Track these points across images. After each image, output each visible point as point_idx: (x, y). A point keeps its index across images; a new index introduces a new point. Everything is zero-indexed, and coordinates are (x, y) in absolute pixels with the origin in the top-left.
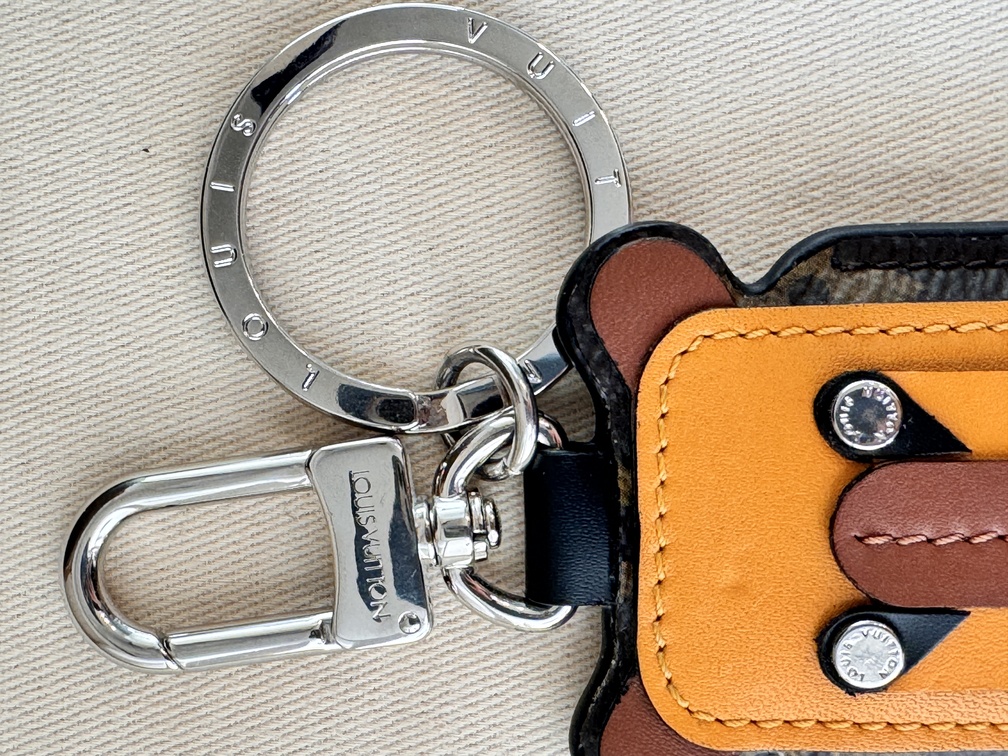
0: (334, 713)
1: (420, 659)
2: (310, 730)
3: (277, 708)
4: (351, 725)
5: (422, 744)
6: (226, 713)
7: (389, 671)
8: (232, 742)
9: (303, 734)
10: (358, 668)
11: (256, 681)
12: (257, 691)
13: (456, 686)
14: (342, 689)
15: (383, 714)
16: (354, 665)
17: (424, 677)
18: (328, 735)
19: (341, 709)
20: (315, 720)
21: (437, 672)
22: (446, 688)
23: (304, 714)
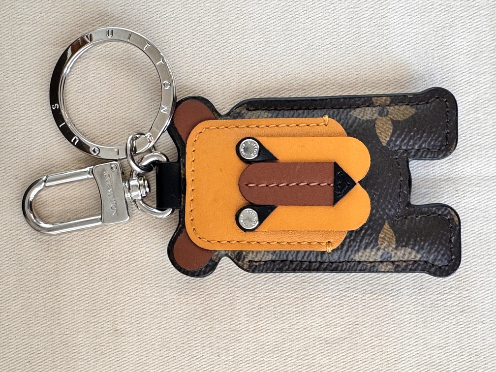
0: (138, 288)
1: (163, 270)
2: (131, 294)
3: (121, 288)
4: (143, 292)
5: (165, 295)
6: (107, 290)
7: (154, 274)
8: (108, 299)
9: (129, 295)
10: (145, 274)
11: (115, 280)
12: (115, 283)
13: (174, 278)
14: (140, 281)
15: (153, 288)
16: (143, 273)
17: (165, 276)
18: (137, 295)
19: (140, 287)
20: (133, 290)
21: (168, 274)
22: (171, 279)
23: (130, 289)
